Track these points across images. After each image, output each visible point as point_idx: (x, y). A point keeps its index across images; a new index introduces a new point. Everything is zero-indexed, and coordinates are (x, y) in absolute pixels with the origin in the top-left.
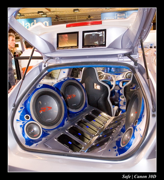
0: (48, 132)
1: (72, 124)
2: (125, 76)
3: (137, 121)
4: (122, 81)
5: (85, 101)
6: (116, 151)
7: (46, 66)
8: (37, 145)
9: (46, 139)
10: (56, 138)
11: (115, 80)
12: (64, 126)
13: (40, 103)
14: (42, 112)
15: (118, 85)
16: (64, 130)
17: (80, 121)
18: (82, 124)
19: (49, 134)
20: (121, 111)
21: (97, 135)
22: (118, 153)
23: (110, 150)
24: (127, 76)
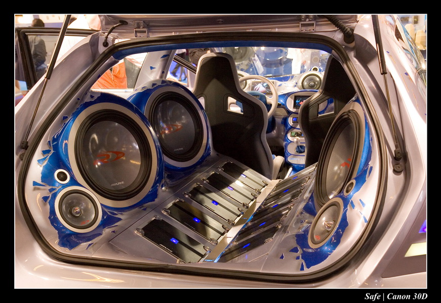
0: (116, 214)
1: (176, 196)
2: (300, 84)
3: (352, 183)
4: (293, 96)
5: (205, 141)
6: (298, 258)
7: (110, 45)
8: (90, 245)
9: (114, 232)
10: (138, 229)
11: (276, 94)
12: (156, 200)
13: (94, 139)
14: (99, 164)
15: (284, 105)
16: (157, 209)
17: (195, 189)
18: (201, 197)
19: (120, 219)
20: (291, 169)
21: (239, 223)
22: (304, 264)
23: (282, 257)
24: (305, 83)
